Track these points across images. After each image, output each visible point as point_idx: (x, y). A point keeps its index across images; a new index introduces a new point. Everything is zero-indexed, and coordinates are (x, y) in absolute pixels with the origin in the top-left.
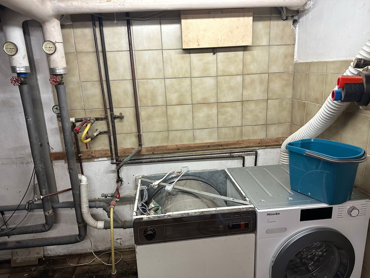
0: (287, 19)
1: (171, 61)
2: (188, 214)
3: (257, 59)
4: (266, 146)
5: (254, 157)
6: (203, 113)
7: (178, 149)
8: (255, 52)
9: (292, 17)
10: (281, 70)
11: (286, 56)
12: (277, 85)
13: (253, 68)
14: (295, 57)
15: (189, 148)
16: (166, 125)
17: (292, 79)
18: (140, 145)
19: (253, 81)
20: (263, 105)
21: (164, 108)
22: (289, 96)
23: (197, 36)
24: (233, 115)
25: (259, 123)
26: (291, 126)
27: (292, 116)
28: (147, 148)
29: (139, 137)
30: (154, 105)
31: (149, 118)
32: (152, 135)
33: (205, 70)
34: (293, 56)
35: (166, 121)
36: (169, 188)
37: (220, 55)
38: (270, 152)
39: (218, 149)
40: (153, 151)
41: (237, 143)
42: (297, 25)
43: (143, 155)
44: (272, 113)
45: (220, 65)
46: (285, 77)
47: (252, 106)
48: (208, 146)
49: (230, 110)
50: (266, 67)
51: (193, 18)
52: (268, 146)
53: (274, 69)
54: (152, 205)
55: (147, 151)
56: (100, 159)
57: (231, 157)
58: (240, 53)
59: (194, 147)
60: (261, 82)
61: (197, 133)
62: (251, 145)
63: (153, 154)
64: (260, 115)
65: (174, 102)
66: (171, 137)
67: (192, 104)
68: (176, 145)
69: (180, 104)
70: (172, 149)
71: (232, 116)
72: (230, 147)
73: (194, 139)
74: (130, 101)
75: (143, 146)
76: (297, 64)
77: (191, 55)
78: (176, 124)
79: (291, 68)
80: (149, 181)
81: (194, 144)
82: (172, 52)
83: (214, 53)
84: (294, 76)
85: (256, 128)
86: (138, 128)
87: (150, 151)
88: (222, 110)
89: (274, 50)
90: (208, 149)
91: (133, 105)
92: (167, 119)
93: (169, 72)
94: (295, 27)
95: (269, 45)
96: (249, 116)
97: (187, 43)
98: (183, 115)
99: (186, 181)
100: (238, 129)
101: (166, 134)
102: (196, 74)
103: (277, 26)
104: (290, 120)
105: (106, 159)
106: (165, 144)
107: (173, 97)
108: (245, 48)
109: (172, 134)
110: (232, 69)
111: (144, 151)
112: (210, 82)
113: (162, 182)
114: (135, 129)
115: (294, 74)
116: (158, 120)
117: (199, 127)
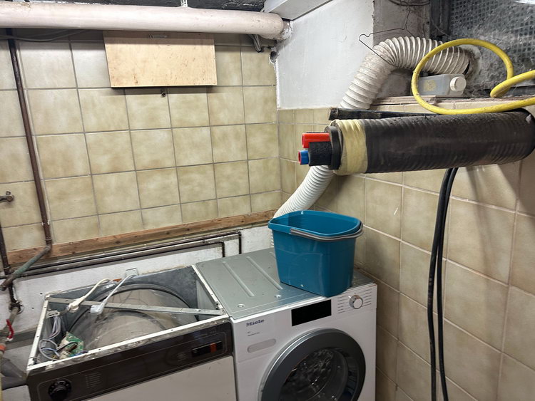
0: (262, 51)
1: (94, 105)
2: (126, 346)
3: (228, 105)
4: (252, 224)
5: (237, 241)
6: (154, 184)
7: (118, 243)
8: (225, 95)
9: (269, 48)
10: (261, 119)
11: (266, 102)
12: (258, 140)
13: (223, 117)
14: (278, 102)
15: (136, 239)
16: (93, 206)
17: (276, 133)
18: (49, 242)
19: (225, 136)
20: (243, 168)
21: (88, 179)
22: (276, 154)
23: (133, 70)
24: (201, 183)
25: (240, 193)
26: (281, 195)
27: (281, 181)
28: (62, 246)
29: (46, 229)
30: (69, 174)
31: (62, 196)
32: (69, 224)
33: (153, 119)
34: (275, 101)
35: (93, 200)
36: (97, 308)
37: (174, 97)
38: (258, 232)
39: (184, 236)
40: (74, 249)
41: (212, 223)
42: (277, 60)
43: (56, 258)
44: (255, 178)
45: (173, 112)
46: (268, 129)
47: (228, 170)
48: (168, 233)
49: (196, 177)
50: (241, 116)
51: (123, 42)
52: (255, 223)
53: (252, 118)
54: (65, 342)
55: (63, 251)
57: (205, 245)
58: (203, 96)
59: (144, 237)
60: (237, 136)
61: (149, 214)
62: (232, 224)
63: (74, 254)
64: (241, 181)
65: (105, 168)
66: (103, 225)
67: (135, 170)
68: (114, 236)
69: (115, 171)
70: (106, 244)
71: (200, 185)
72: (201, 230)
73: (143, 224)
74: (25, 170)
75: (55, 244)
76: (280, 112)
77: (127, 96)
78: (111, 202)
79: (274, 118)
80: (63, 301)
81: (143, 232)
82: (95, 93)
83: (164, 95)
84: (278, 127)
85: (236, 199)
86: (42, 215)
87: (67, 250)
88: (185, 177)
89: (249, 92)
90: (168, 236)
91: (31, 177)
92: (95, 196)
93: (91, 122)
94: (274, 62)
95: (242, 86)
96: (225, 185)
97: (117, 80)
98: (121, 189)
99: (129, 292)
100: (211, 204)
101: (94, 220)
102: (137, 124)
103: (250, 60)
104: (279, 187)
106: (94, 237)
107: (103, 162)
108: (208, 89)
109: (105, 220)
110: (194, 118)
111: (56, 252)
112: (162, 137)
113: (87, 299)
114: (36, 217)
115: (279, 125)
116: (78, 199)
117: (151, 204)
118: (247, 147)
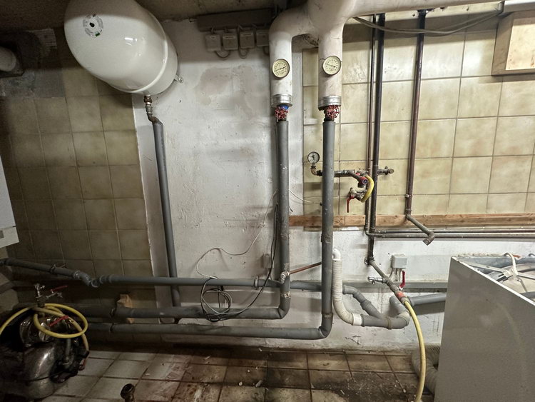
1: (472, 93)
6: (506, 170)
7: (461, 221)
15: (479, 221)
16: (448, 186)
21: (449, 161)
23: (533, 51)
29: (408, 201)
30: (435, 156)
31: (426, 174)
32: (425, 199)
35: (449, 180)
39: (522, 225)
40: (425, 221)
43: (408, 227)
48: (510, 220)
56: (349, 228)
59: (487, 220)
65: (467, 152)
66: (452, 203)
67: (493, 156)
68: (461, 215)
69: (474, 156)
73: (487, 208)
74: (402, 150)
75: (412, 214)
77: (504, 83)
78: (464, 184)
81: (487, 215)
86: (408, 189)
87: (421, 221)
90: (509, 223)
92: (451, 177)
93: (466, 108)
97: (513, 63)
98: (476, 172)
101: (445, 198)
102: (506, 111)
105: (357, 228)
106: (443, 213)
107: (466, 145)
109: (454, 199)
112: (527, 123)
114: (402, 190)
116: (437, 178)
117: (498, 190)
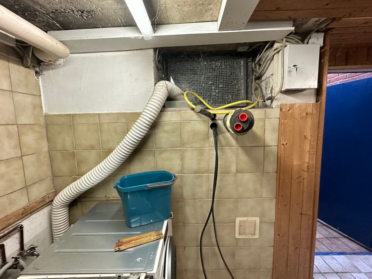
0: (28, 67)
9: (34, 67)
10: (32, 121)
11: (34, 107)
12: (30, 139)
14: (44, 109)
17: (45, 132)
26: (53, 180)
27: (52, 169)
42: (40, 77)
44: (30, 171)
52: (33, 211)
53: (23, 120)
60: (9, 135)
62: (12, 221)
64: (16, 177)
85: (13, 196)
89: (18, 97)
94: (38, 79)
95: (12, 91)
103: (18, 71)
115: (46, 126)
118: (20, 145)
